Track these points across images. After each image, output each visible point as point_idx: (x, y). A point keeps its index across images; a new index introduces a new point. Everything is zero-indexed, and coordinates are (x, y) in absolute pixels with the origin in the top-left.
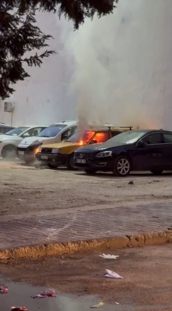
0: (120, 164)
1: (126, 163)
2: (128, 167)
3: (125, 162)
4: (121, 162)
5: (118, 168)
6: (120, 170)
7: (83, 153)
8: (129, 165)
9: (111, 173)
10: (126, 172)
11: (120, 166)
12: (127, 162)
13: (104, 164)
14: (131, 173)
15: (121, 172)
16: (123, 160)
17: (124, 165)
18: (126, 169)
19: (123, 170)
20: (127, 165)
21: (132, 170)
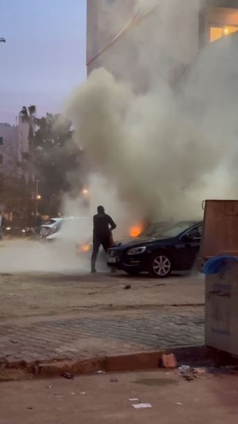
0: (157, 262)
1: (165, 261)
2: (169, 266)
3: (164, 259)
4: (159, 260)
5: (155, 268)
6: (157, 270)
8: (169, 263)
9: (147, 273)
10: (166, 273)
11: (157, 265)
12: (167, 260)
13: (136, 263)
14: (173, 272)
15: (159, 273)
16: (161, 257)
17: (162, 264)
18: (166, 269)
19: (162, 270)
20: (167, 264)
21: (174, 270)
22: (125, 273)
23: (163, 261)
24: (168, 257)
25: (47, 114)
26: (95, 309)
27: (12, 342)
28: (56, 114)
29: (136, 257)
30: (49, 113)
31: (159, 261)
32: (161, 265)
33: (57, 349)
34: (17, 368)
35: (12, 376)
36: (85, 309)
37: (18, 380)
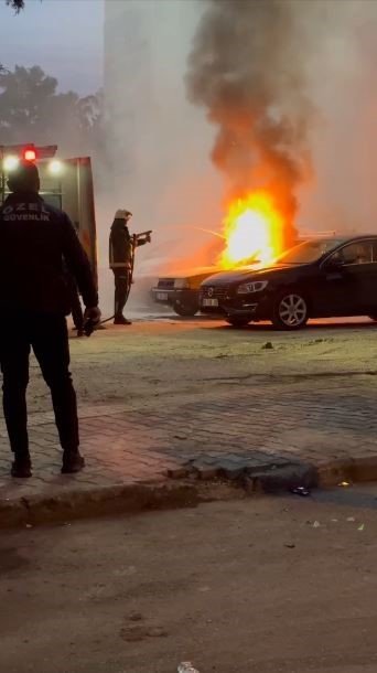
0: (286, 305)
1: (298, 303)
2: (304, 311)
3: (296, 300)
4: (288, 301)
5: (282, 314)
6: (286, 317)
7: (214, 287)
8: (304, 306)
9: (269, 323)
10: (299, 322)
11: (285, 309)
12: (300, 301)
13: (252, 307)
14: (311, 321)
15: (290, 322)
16: (291, 297)
17: (293, 308)
18: (299, 315)
19: (293, 317)
20: (300, 307)
21: (312, 317)
22: (226, 324)
23: (295, 303)
24: (303, 297)
25: (17, 68)
26: (251, 381)
27: (177, 437)
28: (31, 67)
29: (250, 298)
30: (20, 66)
31: (289, 304)
32: (292, 310)
33: (263, 449)
34: (216, 481)
35: (213, 494)
36: (238, 381)
37: (225, 499)
